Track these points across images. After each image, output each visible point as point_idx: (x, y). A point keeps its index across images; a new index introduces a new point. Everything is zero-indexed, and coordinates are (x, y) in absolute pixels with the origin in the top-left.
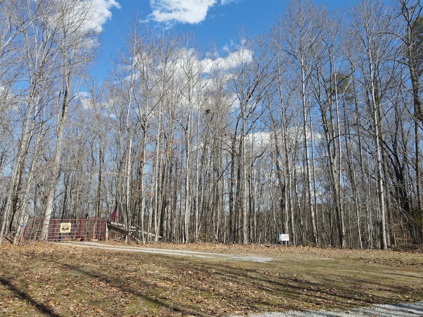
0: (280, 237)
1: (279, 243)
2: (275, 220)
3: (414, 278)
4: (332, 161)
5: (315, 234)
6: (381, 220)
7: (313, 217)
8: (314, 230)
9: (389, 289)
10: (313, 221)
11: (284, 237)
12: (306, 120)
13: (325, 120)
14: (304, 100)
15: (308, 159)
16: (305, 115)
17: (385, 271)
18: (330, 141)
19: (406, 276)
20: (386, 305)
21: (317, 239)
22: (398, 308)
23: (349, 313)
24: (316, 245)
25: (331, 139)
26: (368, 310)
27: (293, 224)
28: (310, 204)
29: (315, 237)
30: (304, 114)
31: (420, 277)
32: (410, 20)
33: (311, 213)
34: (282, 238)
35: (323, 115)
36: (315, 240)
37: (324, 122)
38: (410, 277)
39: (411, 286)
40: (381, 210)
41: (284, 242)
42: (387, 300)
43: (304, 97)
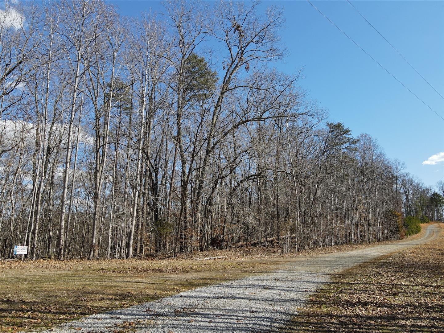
0: (15, 250)
1: (13, 257)
2: (12, 229)
3: (140, 284)
4: (98, 168)
5: (62, 245)
6: (131, 230)
7: (63, 227)
8: (61, 241)
9: (111, 297)
10: (63, 231)
11: (21, 250)
12: (73, 118)
13: (98, 124)
14: (75, 97)
15: (68, 162)
16: (73, 113)
17: (117, 280)
18: (100, 147)
19: (134, 282)
20: (99, 315)
21: (62, 251)
22: (109, 316)
23: (52, 330)
24: (61, 257)
25: (102, 144)
26: (77, 323)
27: (37, 234)
28: (62, 212)
29: (61, 249)
30: (72, 111)
31: (145, 282)
32: (185, 54)
33: (61, 221)
34: (18, 250)
35: (97, 118)
36: (61, 252)
37: (96, 126)
38: (136, 284)
39: (133, 292)
40: (132, 220)
41: (21, 256)
42: (103, 309)
43: (75, 93)
